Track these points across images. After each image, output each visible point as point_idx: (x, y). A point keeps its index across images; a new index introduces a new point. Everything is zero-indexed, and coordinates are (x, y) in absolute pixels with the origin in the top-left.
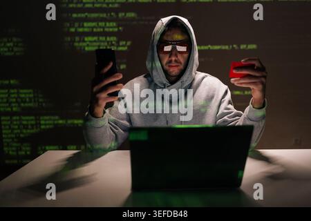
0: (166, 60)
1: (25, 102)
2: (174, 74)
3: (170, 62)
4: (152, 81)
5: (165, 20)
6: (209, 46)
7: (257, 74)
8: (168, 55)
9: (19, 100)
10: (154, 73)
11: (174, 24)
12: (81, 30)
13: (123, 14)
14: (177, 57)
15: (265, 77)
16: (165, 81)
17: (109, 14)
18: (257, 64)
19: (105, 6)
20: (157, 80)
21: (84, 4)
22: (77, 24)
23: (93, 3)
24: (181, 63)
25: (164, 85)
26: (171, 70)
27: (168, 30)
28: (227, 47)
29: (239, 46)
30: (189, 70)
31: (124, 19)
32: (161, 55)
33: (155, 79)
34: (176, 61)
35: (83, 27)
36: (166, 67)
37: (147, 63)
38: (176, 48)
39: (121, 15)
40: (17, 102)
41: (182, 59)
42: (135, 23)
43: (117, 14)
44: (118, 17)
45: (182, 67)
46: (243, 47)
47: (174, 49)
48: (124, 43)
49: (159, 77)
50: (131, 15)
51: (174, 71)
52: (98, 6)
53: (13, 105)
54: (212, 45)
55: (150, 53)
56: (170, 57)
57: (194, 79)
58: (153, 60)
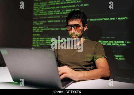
1: (41, 43)
9: (39, 42)
12: (64, 13)
21: (67, 2)
22: (63, 11)
23: (70, 1)
35: (65, 12)
40: (38, 43)
52: (72, 2)
53: (37, 44)
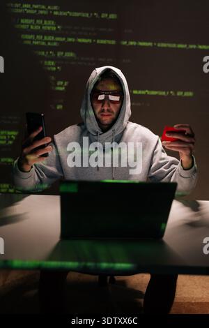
0: (98, 109)
2: (106, 122)
3: (103, 111)
4: (86, 129)
5: (99, 70)
6: (147, 91)
7: (187, 140)
8: (101, 105)
10: (88, 121)
11: (107, 75)
13: (62, 53)
14: (109, 106)
15: (193, 143)
16: (98, 129)
17: (47, 53)
18: (188, 131)
19: (43, 43)
20: (89, 128)
24: (112, 112)
25: (97, 133)
26: (104, 119)
27: (102, 80)
28: (164, 93)
29: (176, 93)
30: (120, 119)
31: (62, 59)
32: (94, 104)
33: (88, 127)
34: (108, 110)
36: (99, 116)
37: (81, 110)
38: (108, 98)
39: (59, 54)
41: (114, 108)
42: (73, 63)
43: (56, 53)
44: (56, 56)
45: (114, 116)
46: (180, 94)
47: (107, 98)
48: (62, 83)
49: (92, 125)
50: (70, 54)
51: (107, 120)
54: (149, 90)
55: (84, 102)
56: (102, 106)
57: (126, 128)
58: (86, 109)
